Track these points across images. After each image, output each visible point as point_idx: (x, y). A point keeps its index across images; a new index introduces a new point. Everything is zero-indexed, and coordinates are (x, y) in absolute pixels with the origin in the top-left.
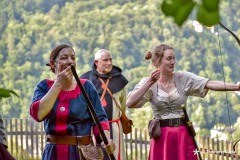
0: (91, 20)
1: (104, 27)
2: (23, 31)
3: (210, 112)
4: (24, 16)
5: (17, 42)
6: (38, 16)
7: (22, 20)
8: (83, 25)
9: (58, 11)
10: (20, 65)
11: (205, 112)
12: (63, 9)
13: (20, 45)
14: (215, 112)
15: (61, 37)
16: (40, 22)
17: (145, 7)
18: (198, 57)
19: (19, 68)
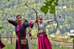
0: (20, 9)
1: (23, 11)
2: (4, 13)
3: (50, 30)
4: (4, 9)
5: (3, 15)
6: (7, 9)
7: (4, 10)
8: (18, 11)
9: (12, 8)
10: (4, 21)
11: (49, 30)
12: (13, 7)
13: (3, 16)
14: (51, 30)
15: (13, 14)
16: (8, 10)
17: (33, 6)
18: (47, 17)
19: (3, 22)
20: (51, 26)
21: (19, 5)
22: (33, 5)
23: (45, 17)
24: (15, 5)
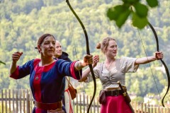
0: (60, 19)
1: (68, 24)
2: (11, 27)
3: (143, 85)
4: (12, 16)
5: (7, 34)
6: (22, 16)
7: (11, 20)
8: (54, 23)
9: (36, 13)
10: (9, 51)
11: (140, 84)
12: (40, 11)
13: (9, 37)
14: (147, 85)
15: (38, 31)
16: (23, 21)
17: (98, 11)
18: (135, 46)
19: (8, 53)
20: (146, 72)
21: (55, 8)
22: (97, 8)
23: (132, 44)
24: (46, 6)
